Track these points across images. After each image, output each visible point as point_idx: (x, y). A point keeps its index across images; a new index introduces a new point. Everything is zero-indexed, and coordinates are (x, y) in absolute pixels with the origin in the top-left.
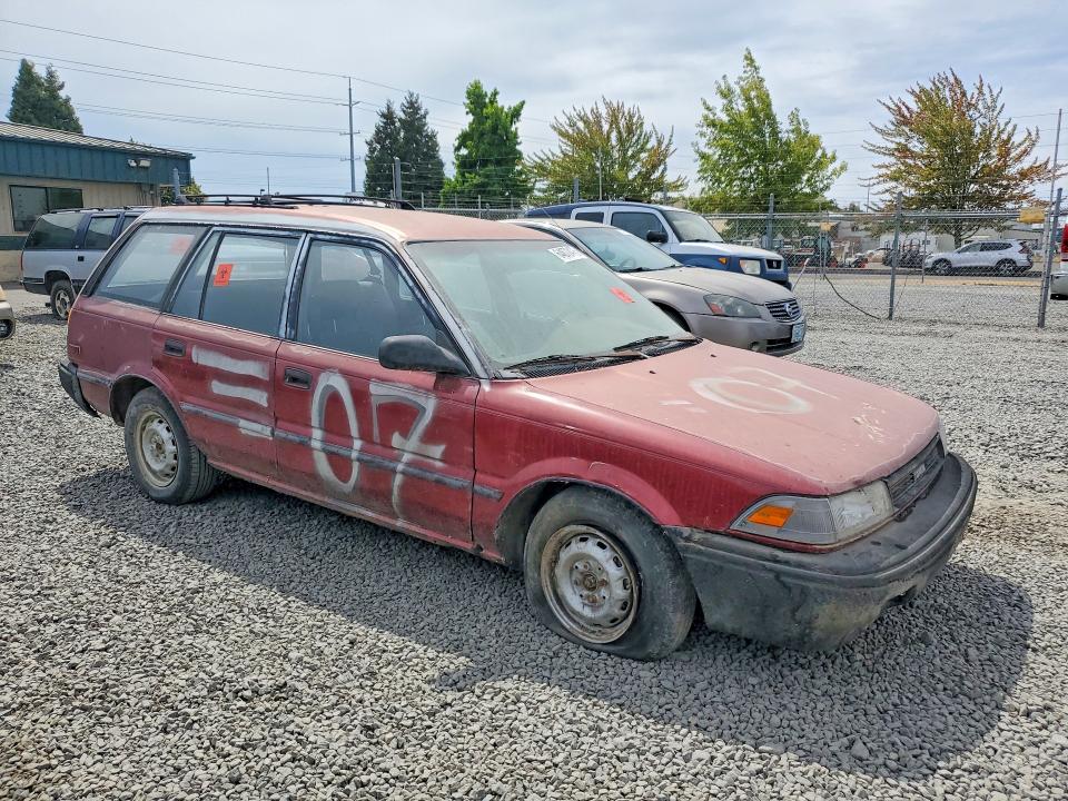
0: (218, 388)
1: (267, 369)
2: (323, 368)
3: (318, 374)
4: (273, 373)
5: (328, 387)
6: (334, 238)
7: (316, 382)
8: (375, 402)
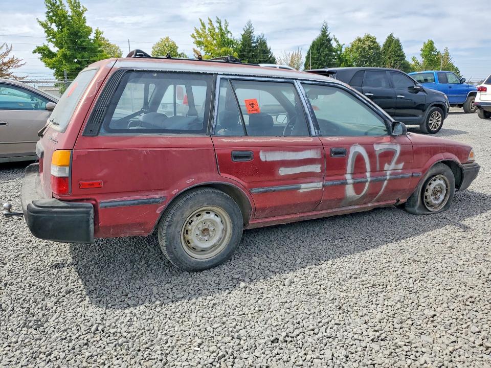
0: (283, 171)
1: (319, 152)
2: (351, 144)
3: (349, 148)
4: (323, 153)
5: (355, 152)
6: (314, 82)
7: (349, 151)
8: (377, 153)
